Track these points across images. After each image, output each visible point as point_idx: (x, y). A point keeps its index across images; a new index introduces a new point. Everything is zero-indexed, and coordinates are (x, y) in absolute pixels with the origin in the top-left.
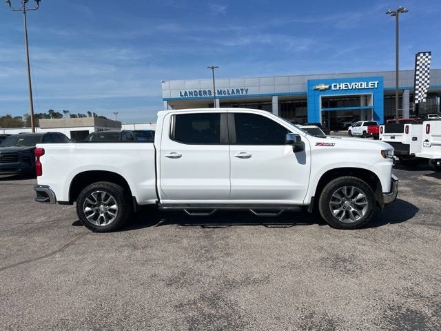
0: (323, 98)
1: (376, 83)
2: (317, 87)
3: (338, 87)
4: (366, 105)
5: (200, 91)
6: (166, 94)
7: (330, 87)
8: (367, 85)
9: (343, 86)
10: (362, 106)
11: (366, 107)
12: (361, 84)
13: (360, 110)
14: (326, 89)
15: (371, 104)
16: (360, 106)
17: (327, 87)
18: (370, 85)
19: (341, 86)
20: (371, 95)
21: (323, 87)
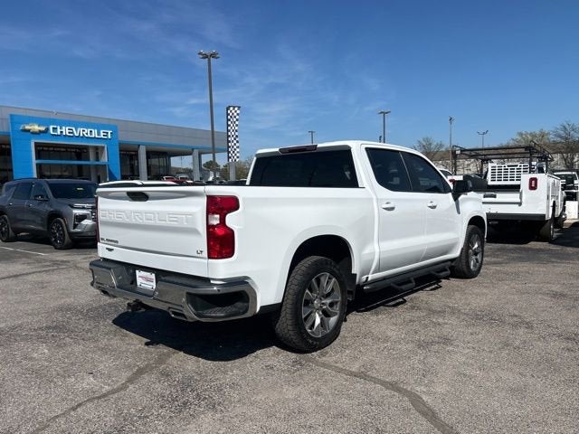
0: (37, 145)
1: (109, 132)
2: (27, 127)
3: (59, 130)
4: (97, 159)
7: (47, 130)
8: (99, 134)
9: (66, 130)
10: (92, 161)
11: (97, 163)
12: (91, 132)
13: (89, 166)
14: (40, 132)
15: (104, 159)
16: (89, 160)
17: (43, 128)
18: (102, 134)
19: (64, 130)
20: (103, 147)
21: (36, 128)
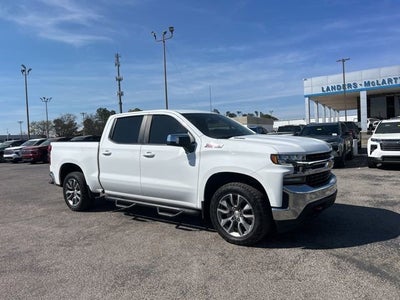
5: (344, 85)
6: (308, 91)
